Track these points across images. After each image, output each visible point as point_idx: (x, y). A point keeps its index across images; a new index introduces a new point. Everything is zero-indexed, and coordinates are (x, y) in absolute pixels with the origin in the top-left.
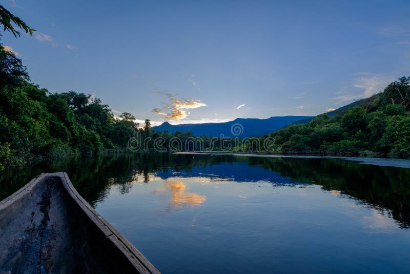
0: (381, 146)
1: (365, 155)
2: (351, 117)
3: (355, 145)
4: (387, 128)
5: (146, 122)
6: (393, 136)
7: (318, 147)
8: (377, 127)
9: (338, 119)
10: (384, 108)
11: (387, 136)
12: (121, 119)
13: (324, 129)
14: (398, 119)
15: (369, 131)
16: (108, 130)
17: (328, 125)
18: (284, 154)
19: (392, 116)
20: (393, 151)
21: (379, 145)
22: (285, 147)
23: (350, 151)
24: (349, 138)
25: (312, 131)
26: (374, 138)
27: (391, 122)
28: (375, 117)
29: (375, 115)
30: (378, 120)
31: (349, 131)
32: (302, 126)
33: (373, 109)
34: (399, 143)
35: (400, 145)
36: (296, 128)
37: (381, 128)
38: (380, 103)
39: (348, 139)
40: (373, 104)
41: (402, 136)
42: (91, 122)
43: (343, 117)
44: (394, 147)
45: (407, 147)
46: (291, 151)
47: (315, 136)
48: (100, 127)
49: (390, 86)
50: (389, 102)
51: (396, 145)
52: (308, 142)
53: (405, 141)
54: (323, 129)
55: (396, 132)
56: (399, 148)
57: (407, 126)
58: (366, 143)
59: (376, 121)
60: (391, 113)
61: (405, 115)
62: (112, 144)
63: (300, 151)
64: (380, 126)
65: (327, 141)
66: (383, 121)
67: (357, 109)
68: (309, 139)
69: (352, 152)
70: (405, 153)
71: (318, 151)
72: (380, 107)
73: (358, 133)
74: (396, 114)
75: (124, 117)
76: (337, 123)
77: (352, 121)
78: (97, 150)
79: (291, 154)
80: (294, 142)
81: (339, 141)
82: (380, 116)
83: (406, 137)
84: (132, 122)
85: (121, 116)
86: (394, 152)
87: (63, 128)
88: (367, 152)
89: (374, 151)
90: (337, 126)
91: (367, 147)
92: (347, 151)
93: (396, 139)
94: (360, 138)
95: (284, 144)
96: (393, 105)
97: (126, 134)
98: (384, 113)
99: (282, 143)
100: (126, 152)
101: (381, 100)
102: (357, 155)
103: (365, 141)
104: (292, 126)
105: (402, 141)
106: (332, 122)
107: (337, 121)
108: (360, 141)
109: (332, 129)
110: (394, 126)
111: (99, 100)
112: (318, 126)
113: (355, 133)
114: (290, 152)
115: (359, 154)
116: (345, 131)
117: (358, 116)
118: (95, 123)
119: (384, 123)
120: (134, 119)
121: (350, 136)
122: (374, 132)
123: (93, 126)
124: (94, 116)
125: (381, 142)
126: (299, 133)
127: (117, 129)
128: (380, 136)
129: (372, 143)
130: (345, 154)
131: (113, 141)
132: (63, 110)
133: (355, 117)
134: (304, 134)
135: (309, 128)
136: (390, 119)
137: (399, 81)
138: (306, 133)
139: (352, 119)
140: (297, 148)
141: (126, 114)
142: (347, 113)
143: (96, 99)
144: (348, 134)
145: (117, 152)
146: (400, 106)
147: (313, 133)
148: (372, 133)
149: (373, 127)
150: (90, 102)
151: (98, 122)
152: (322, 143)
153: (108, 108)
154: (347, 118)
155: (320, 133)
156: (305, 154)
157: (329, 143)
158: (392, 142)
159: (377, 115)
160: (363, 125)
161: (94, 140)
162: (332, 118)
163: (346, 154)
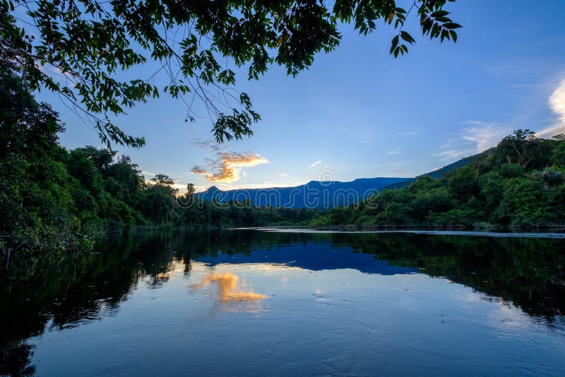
0: (500, 217)
1: (482, 229)
2: (461, 180)
3: (469, 216)
4: (505, 193)
5: (188, 188)
6: (513, 203)
7: (423, 219)
8: (493, 192)
9: (444, 182)
10: (499, 167)
11: (506, 204)
12: (154, 183)
13: (428, 195)
14: (517, 182)
15: (483, 198)
16: (138, 199)
17: (432, 190)
18: (379, 228)
19: (509, 179)
20: (514, 222)
21: (497, 215)
22: (380, 219)
23: (463, 224)
24: (460, 206)
25: (414, 198)
26: (490, 206)
27: (509, 187)
28: (490, 181)
29: (490, 177)
30: (494, 184)
31: (459, 198)
32: (399, 192)
33: (486, 170)
34: (520, 212)
35: (522, 214)
36: (393, 194)
37: (497, 194)
38: (493, 162)
39: (458, 208)
40: (486, 163)
41: (523, 204)
42: (117, 189)
43: (450, 179)
44: (515, 218)
45: (529, 217)
46: (388, 224)
47: (418, 205)
48: (129, 195)
49: (504, 140)
50: (505, 161)
51: (517, 215)
52: (409, 212)
53: (526, 210)
54: (426, 195)
55: (516, 199)
56: (521, 219)
57: (528, 191)
58: (481, 213)
59: (492, 184)
60: (508, 174)
61: (524, 177)
62: (143, 219)
63: (399, 223)
64: (496, 191)
65: (434, 211)
66: (499, 185)
67: (467, 170)
68: (411, 209)
69: (465, 225)
70: (527, 225)
71: (422, 224)
72: (494, 167)
73: (470, 200)
74: (515, 176)
75: (158, 181)
76: (443, 187)
77: (461, 184)
78: (128, 227)
79: (389, 228)
80: (391, 212)
81: (448, 211)
82: (496, 178)
83: (528, 205)
84: (169, 188)
85: (154, 180)
86: (516, 224)
87: (89, 198)
88: (483, 224)
89: (492, 223)
90: (443, 192)
91: (483, 219)
92: (459, 223)
93: (517, 208)
94: (473, 206)
95: (379, 216)
96: (510, 165)
97: (163, 205)
98: (499, 175)
99: (375, 214)
100: (161, 230)
101: (495, 158)
102: (471, 228)
103: (480, 211)
104: (386, 192)
105: (524, 210)
106: (438, 186)
107: (443, 184)
108: (473, 210)
109: (438, 195)
110: (513, 191)
111: (128, 158)
112: (420, 191)
113: (467, 200)
114: (386, 226)
115: (474, 227)
116: (454, 197)
117: (469, 179)
118: (123, 190)
119: (501, 187)
120: (172, 183)
121: (461, 204)
122: (490, 199)
123: (120, 194)
124: (120, 179)
125: (500, 211)
126: (397, 201)
127: (150, 197)
128: (496, 203)
129: (489, 213)
130: (456, 227)
131: (143, 214)
132: (89, 173)
133: (466, 180)
134: (403, 202)
135: (409, 194)
136: (507, 182)
137: (515, 135)
138: (406, 201)
139: (461, 182)
140: (396, 220)
141: (161, 177)
142: (455, 174)
143: (123, 156)
144: (458, 201)
145: (150, 229)
146: (517, 165)
147: (414, 201)
148: (488, 200)
149: (488, 193)
150: (116, 160)
151: (126, 188)
152: (427, 214)
153: (137, 169)
154: (455, 181)
155: (424, 201)
156: (406, 228)
157: (436, 214)
158: (512, 211)
159: (491, 177)
160: (476, 189)
161: (123, 213)
162: (436, 180)
163: (458, 227)
